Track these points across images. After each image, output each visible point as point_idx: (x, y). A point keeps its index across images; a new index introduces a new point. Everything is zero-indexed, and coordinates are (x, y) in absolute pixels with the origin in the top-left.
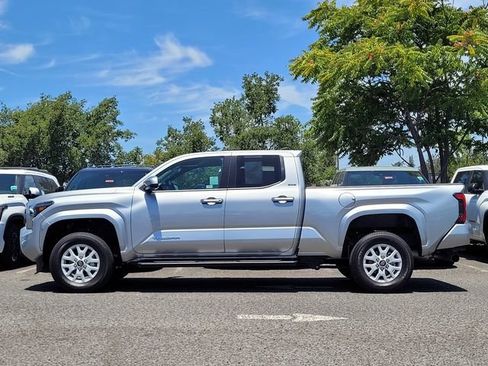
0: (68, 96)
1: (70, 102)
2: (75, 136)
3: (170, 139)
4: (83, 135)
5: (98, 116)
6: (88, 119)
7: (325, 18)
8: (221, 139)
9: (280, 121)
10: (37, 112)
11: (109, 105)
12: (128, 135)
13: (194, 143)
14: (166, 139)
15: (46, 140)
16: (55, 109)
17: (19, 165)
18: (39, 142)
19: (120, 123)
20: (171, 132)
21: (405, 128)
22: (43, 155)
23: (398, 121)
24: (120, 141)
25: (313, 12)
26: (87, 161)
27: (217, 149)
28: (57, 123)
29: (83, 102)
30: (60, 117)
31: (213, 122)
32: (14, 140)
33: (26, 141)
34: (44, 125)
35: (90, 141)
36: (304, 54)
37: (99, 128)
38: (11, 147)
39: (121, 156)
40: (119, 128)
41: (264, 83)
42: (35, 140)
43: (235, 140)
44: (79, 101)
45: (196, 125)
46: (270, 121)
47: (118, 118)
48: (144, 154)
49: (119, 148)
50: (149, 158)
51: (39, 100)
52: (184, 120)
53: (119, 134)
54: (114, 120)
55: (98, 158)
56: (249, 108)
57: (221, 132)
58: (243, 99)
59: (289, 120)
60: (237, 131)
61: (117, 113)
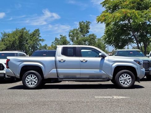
0: (25, 29)
1: (25, 31)
2: (27, 41)
3: (56, 41)
4: (29, 41)
5: (33, 35)
6: (31, 36)
7: (107, 4)
8: (72, 41)
9: (90, 35)
10: (15, 33)
11: (37, 31)
12: (43, 40)
13: (63, 43)
14: (55, 41)
15: (17, 42)
16: (20, 33)
17: (9, 50)
18: (15, 43)
19: (40, 37)
20: (56, 39)
21: (133, 37)
22: (17, 47)
23: (130, 35)
24: (40, 42)
25: (103, 2)
26: (30, 48)
27: (70, 44)
28: (21, 37)
29: (29, 30)
30: (22, 35)
31: (69, 36)
32: (8, 42)
33: (11, 43)
34: (17, 37)
35: (31, 42)
36: (101, 15)
37: (34, 38)
38: (7, 44)
39: (41, 47)
40: (40, 38)
41: (85, 24)
42: (14, 42)
43: (76, 41)
44: (28, 30)
45: (64, 37)
46: (87, 35)
47: (40, 35)
48: (48, 46)
49: (40, 44)
50: (49, 47)
51: (15, 30)
52: (60, 35)
53: (40, 40)
54: (39, 36)
55: (34, 47)
56: (80, 31)
57: (72, 39)
58: (79, 29)
59: (93, 35)
60: (77, 39)
61: (40, 34)
